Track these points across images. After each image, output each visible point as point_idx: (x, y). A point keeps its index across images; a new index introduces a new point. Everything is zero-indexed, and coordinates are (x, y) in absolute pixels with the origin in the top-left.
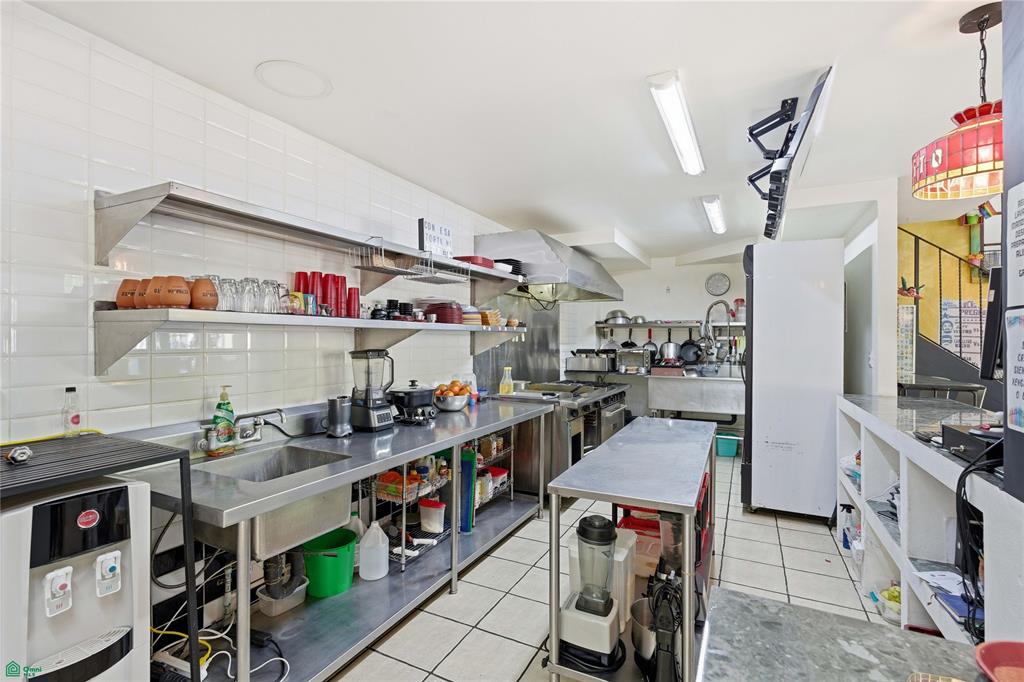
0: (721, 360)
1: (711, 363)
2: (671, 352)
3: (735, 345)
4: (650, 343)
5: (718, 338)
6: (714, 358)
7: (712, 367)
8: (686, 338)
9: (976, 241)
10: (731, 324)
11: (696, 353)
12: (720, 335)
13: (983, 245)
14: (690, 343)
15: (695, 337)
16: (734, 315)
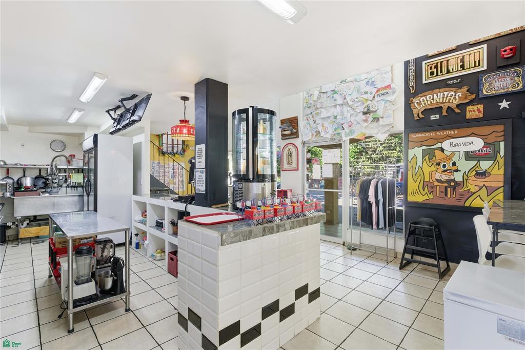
0: (60, 186)
1: (54, 187)
2: (28, 182)
3: (70, 178)
4: (8, 177)
5: (59, 174)
6: (56, 185)
7: (55, 190)
8: (38, 174)
9: (161, 142)
10: (69, 167)
11: (43, 183)
12: (60, 173)
13: (162, 144)
14: (39, 177)
15: (43, 174)
16: (69, 163)
